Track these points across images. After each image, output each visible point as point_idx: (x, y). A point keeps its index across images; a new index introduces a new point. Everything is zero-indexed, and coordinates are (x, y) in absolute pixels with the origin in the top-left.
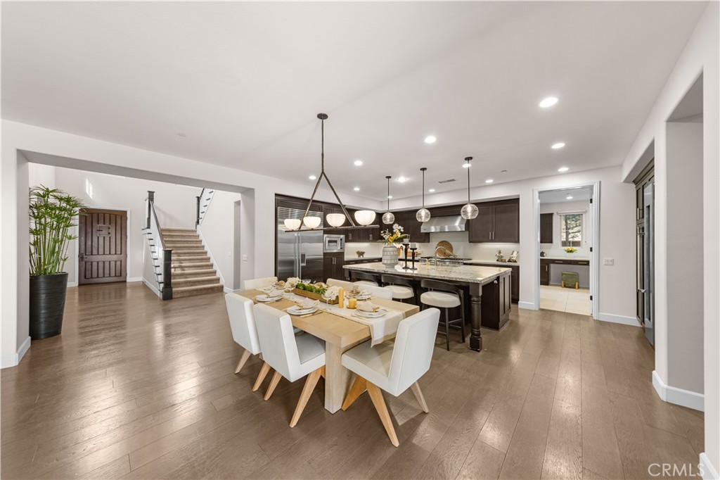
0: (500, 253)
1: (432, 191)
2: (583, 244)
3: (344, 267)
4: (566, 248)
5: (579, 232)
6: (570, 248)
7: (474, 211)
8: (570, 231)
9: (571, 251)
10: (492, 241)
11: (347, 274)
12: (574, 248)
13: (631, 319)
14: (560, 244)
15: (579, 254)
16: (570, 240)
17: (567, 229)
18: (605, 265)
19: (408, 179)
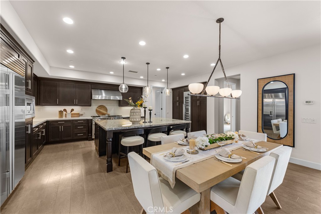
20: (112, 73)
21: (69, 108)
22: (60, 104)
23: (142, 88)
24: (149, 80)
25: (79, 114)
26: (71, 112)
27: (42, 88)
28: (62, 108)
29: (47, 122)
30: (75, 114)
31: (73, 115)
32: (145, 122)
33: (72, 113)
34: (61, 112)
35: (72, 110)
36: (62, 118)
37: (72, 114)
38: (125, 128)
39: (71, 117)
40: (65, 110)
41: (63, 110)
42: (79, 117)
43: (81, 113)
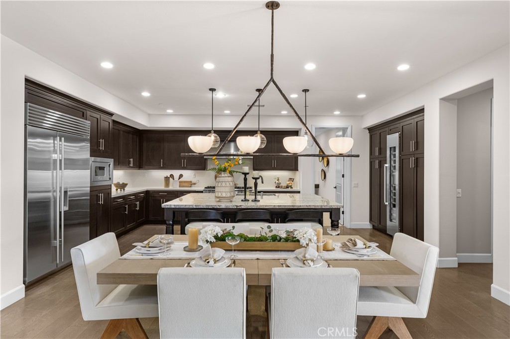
0: (278, 180)
3: (164, 205)
11: (168, 216)
18: (354, 187)
19: (227, 96)
20: (227, 112)
21: (176, 173)
22: (165, 167)
23: (298, 131)
24: (311, 116)
25: (191, 182)
26: (179, 178)
27: (145, 144)
28: (167, 173)
29: (147, 192)
30: (185, 182)
31: (181, 184)
32: (246, 200)
33: (180, 180)
34: (167, 179)
35: (181, 176)
36: (168, 187)
37: (180, 182)
38: (191, 207)
39: (180, 187)
40: (172, 176)
41: (169, 176)
42: (191, 187)
43: (194, 181)
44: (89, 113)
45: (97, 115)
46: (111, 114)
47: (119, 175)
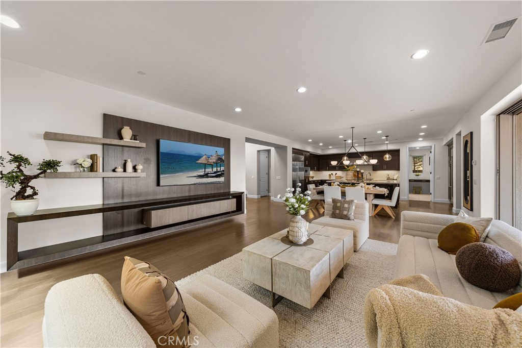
0: (388, 175)
1: (356, 145)
2: (424, 171)
4: (415, 174)
5: (420, 165)
6: (417, 174)
7: (389, 158)
8: (416, 165)
9: (418, 175)
10: (385, 170)
12: (420, 174)
13: (447, 200)
14: (412, 172)
15: (422, 177)
16: (416, 169)
17: (414, 164)
18: (437, 179)
21: (334, 172)
22: (328, 170)
23: (399, 150)
25: (341, 176)
27: (320, 161)
33: (336, 175)
41: (331, 174)
42: (341, 179)
44: (304, 153)
45: (305, 153)
46: (309, 152)
47: (311, 173)
